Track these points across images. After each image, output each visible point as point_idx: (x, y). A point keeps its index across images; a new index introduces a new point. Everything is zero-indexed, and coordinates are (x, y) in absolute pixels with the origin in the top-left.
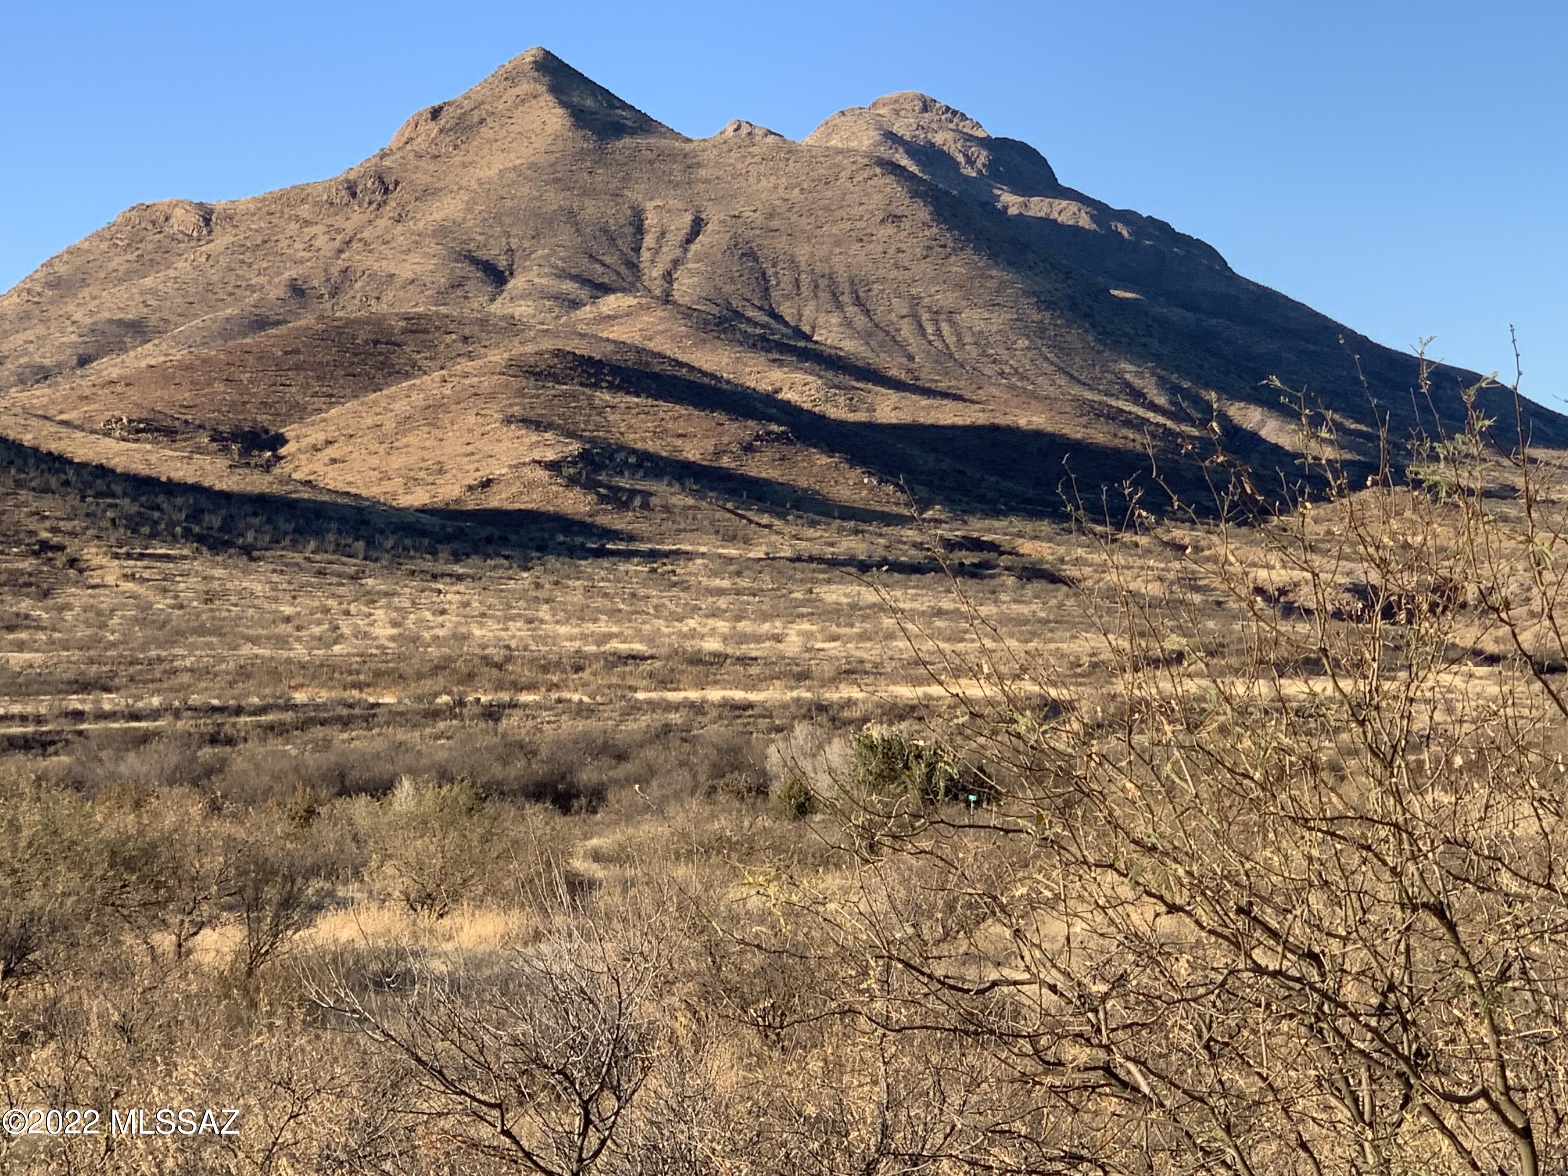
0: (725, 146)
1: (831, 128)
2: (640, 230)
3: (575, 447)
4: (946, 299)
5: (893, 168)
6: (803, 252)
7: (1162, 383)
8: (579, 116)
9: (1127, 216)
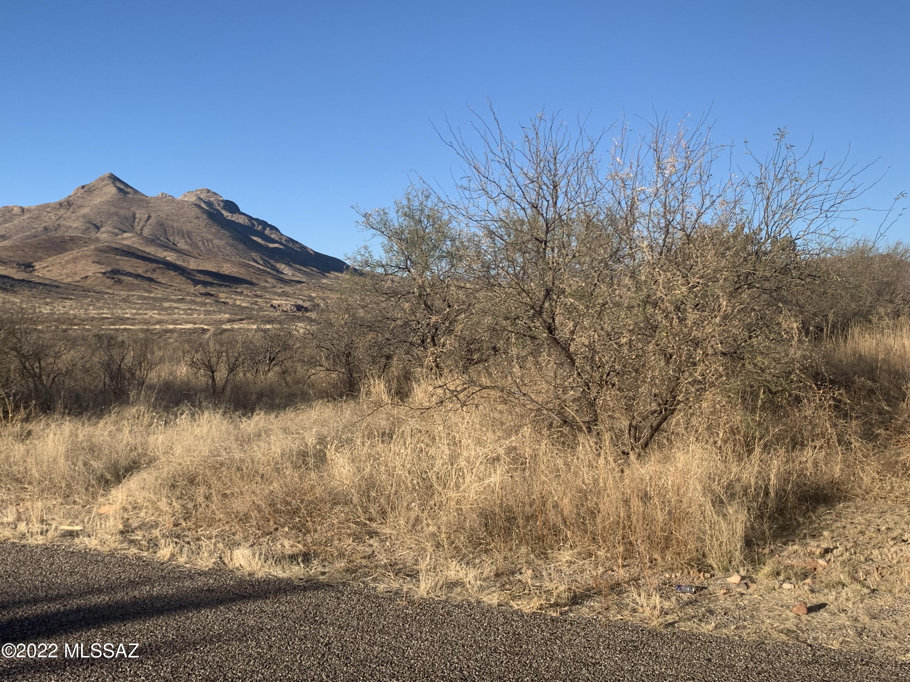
0: (157, 198)
1: (185, 196)
2: (135, 218)
3: (109, 269)
4: (210, 237)
5: (199, 206)
6: (175, 225)
7: (262, 258)
8: (120, 190)
9: (257, 220)
